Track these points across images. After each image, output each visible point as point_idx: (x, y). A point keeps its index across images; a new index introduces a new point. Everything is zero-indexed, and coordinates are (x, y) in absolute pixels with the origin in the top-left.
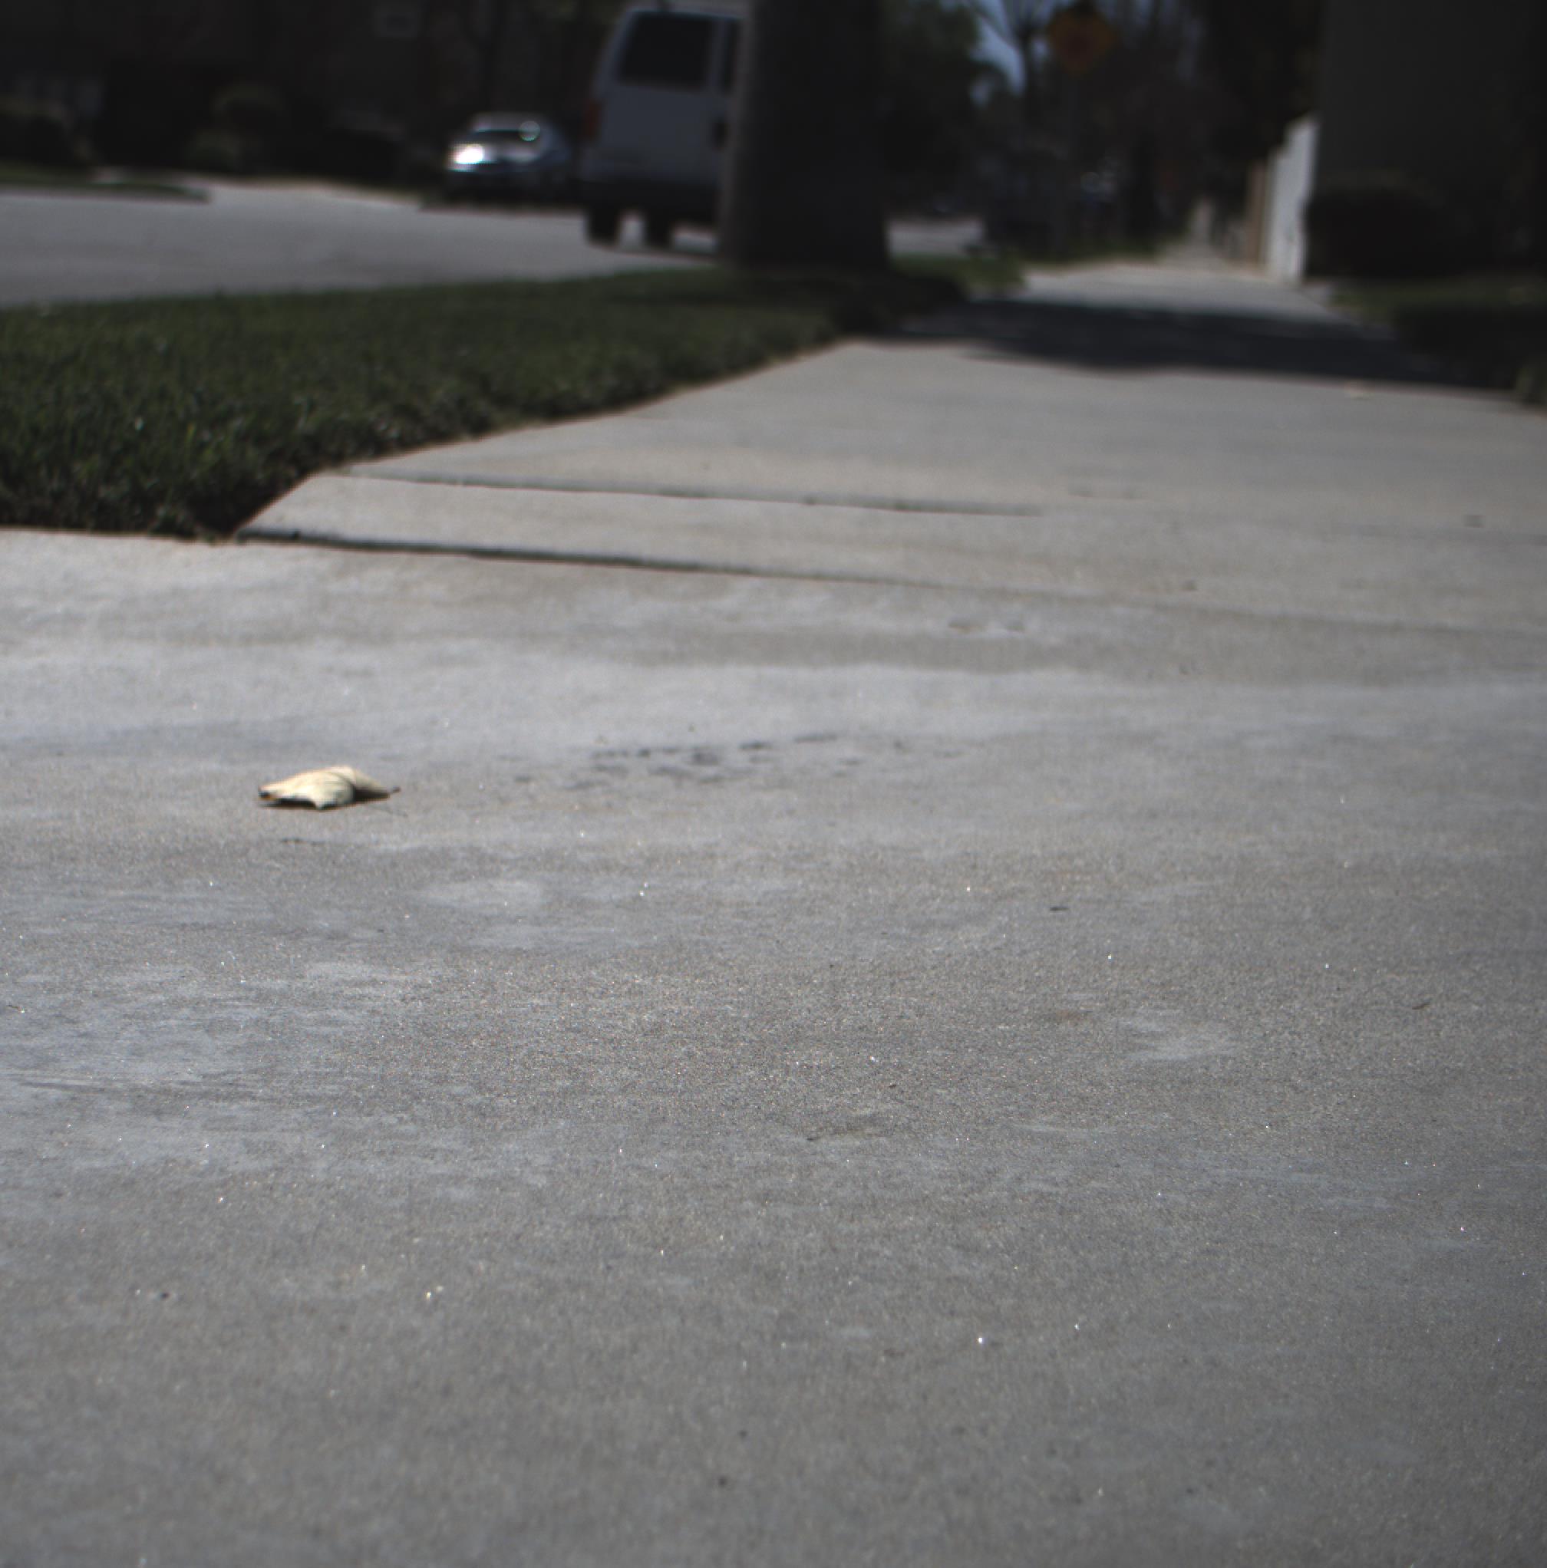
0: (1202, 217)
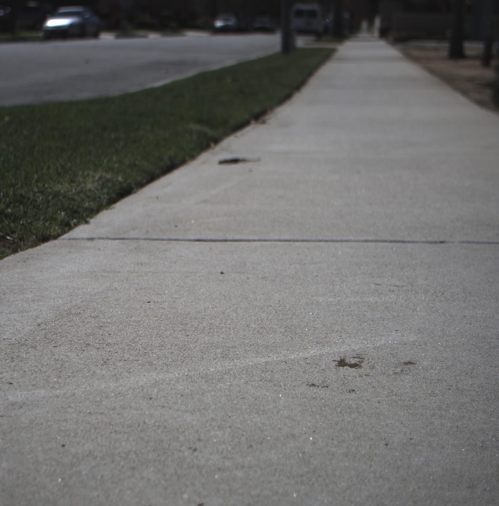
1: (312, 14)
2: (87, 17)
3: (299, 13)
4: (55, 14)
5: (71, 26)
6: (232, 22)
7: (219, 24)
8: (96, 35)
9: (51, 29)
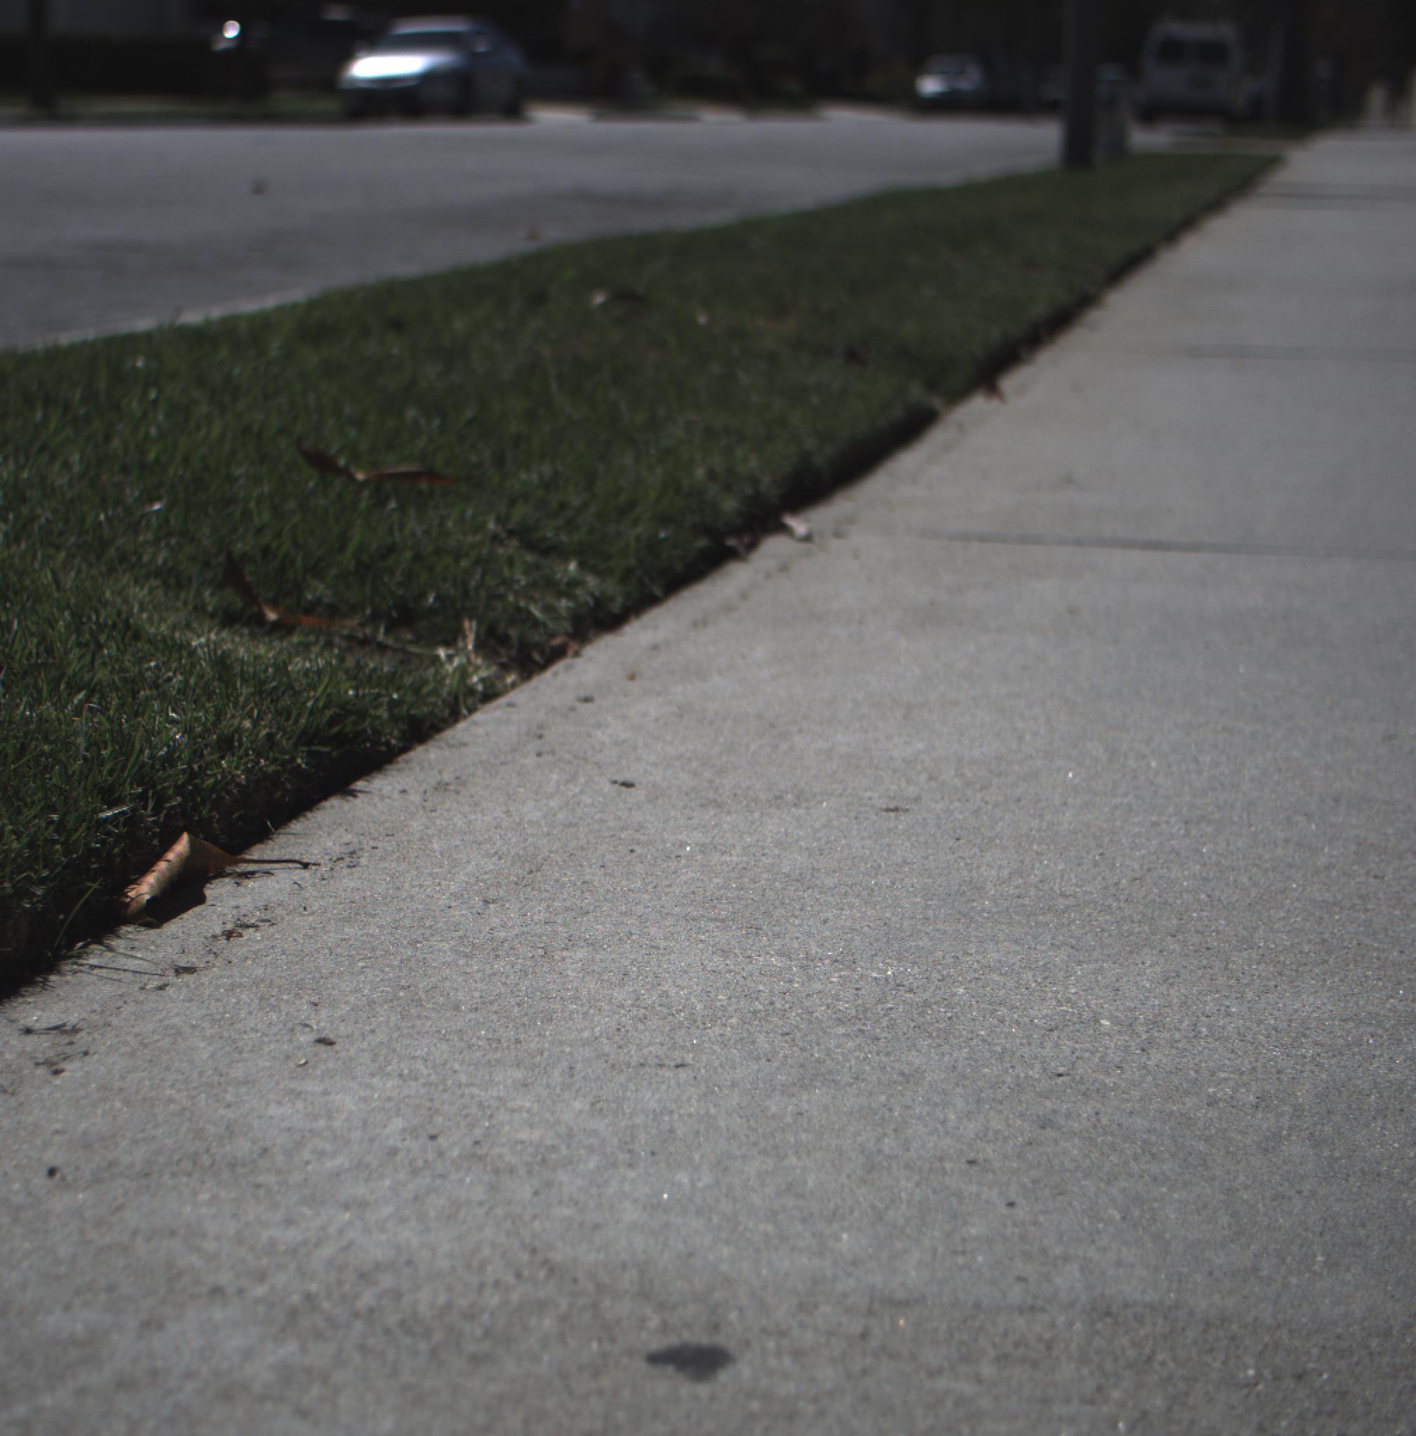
1: (1213, 53)
2: (482, 48)
3: (1172, 51)
4: (378, 41)
5: (427, 78)
6: (971, 80)
7: (930, 86)
8: (512, 111)
9: (364, 86)
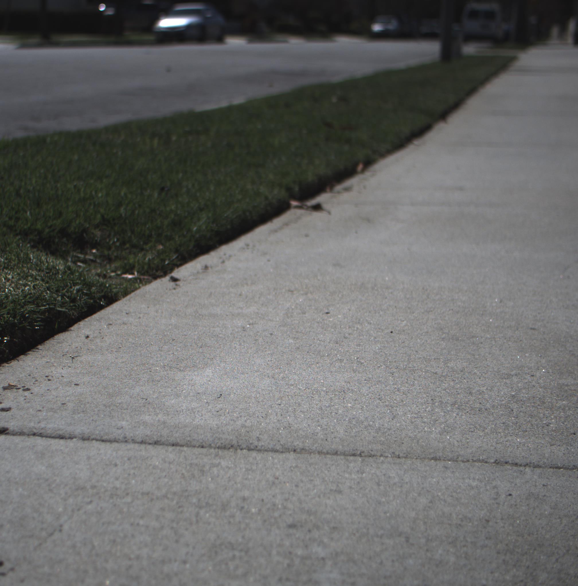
0: (555, 31)
1: (490, 15)
2: (209, 16)
3: (474, 14)
4: (169, 13)
5: (188, 27)
6: (393, 25)
7: (377, 28)
8: (220, 39)
9: (164, 30)
